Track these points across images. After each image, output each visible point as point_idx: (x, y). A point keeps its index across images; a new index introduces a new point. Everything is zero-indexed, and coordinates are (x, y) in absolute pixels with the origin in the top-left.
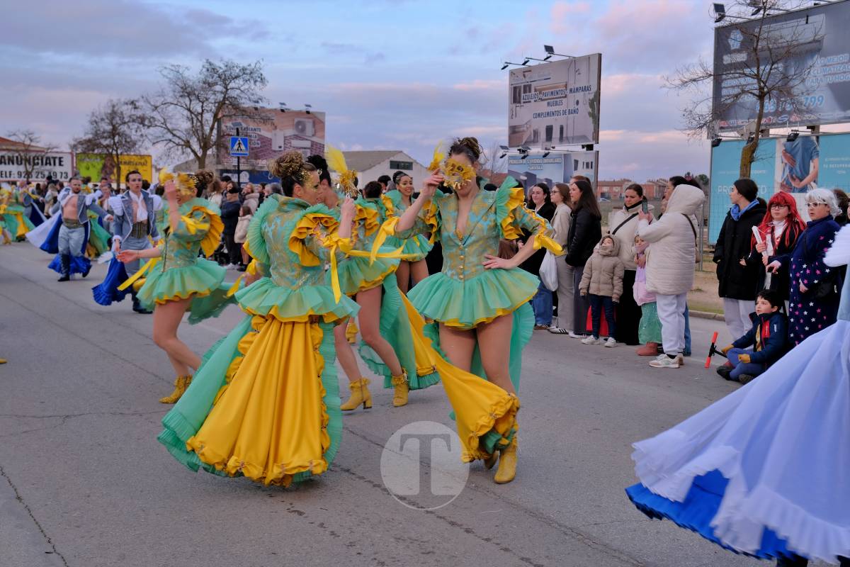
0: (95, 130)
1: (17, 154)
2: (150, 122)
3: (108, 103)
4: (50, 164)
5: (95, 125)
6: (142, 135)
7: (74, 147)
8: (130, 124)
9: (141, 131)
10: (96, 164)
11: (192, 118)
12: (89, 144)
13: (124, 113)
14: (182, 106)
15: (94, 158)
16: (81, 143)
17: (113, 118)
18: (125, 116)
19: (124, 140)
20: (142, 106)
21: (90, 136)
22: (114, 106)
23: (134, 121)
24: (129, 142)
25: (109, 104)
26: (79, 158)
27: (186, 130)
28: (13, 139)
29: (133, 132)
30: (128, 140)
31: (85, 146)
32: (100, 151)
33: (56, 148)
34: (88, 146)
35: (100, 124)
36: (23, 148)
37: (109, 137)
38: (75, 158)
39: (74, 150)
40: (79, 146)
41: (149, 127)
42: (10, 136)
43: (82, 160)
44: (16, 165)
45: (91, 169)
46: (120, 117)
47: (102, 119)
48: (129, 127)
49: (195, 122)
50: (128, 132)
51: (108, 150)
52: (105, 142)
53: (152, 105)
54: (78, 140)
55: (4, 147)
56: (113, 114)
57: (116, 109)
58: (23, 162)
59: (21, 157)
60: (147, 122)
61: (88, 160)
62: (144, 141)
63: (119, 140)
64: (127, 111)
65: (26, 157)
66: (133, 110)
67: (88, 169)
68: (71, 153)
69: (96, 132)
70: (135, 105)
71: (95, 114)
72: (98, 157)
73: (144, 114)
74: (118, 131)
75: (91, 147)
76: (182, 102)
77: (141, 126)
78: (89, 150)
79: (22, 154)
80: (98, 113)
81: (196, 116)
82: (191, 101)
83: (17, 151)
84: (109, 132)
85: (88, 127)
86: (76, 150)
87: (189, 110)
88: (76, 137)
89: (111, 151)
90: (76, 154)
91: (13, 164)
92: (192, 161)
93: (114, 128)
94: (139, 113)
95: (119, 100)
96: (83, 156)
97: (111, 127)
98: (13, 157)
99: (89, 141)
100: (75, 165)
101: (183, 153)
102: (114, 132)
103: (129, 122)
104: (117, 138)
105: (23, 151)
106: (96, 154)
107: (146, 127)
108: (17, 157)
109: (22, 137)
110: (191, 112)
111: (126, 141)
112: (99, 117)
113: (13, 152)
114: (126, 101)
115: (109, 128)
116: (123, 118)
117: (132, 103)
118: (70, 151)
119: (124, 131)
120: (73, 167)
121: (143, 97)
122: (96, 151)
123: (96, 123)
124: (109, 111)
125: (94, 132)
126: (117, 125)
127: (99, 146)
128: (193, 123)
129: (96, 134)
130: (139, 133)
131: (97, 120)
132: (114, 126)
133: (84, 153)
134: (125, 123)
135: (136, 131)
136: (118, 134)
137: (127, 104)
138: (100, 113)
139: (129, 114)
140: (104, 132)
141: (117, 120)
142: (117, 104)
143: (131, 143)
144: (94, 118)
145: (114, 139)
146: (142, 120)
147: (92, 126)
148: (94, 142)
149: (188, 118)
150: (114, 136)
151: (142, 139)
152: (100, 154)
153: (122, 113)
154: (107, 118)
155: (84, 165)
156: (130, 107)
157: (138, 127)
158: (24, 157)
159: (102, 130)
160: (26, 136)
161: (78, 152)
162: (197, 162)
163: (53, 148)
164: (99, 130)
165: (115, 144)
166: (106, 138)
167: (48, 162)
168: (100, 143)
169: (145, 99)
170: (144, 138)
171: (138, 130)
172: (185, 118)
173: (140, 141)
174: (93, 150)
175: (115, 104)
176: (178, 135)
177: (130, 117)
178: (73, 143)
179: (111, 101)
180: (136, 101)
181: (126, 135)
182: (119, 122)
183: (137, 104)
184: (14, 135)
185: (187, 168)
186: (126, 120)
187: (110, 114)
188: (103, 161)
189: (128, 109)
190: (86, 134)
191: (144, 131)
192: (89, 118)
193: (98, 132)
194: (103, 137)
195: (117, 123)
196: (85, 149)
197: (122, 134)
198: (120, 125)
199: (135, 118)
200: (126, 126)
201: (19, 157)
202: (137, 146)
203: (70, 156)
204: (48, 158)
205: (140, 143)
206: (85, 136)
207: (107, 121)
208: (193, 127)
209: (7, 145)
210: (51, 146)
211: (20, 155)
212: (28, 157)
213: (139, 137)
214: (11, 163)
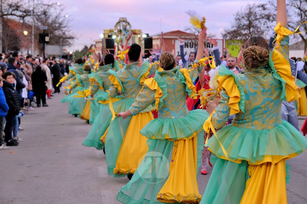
0: (238, 24)
1: (190, 41)
2: (273, 18)
3: (247, 6)
4: (210, 47)
5: (238, 21)
6: (268, 27)
7: (225, 36)
8: (260, 20)
9: (267, 24)
10: (238, 47)
11: (301, 14)
12: (234, 33)
13: (257, 13)
14: (295, 7)
15: (237, 42)
16: (229, 33)
17: (250, 16)
18: (257, 15)
19: (256, 30)
20: (269, 8)
21: (235, 28)
22: (250, 9)
23: (263, 18)
24: (259, 32)
25: (248, 8)
26: (228, 42)
27: (297, 22)
28: (188, 32)
29: (262, 24)
30: (259, 30)
31: (232, 35)
32: (241, 38)
33: (214, 36)
34: (233, 35)
35: (241, 21)
36: (194, 37)
37: (247, 29)
38: (224, 42)
39: (225, 38)
40: (228, 35)
41: (272, 21)
42: (186, 30)
43: (229, 44)
44: (189, 48)
45: (235, 49)
46: (254, 16)
47: (243, 17)
48: (259, 22)
49: (303, 16)
50: (259, 25)
51: (246, 37)
52: (244, 32)
53: (275, 7)
54: (228, 31)
55: (183, 37)
56: (250, 14)
57: (252, 10)
58: (194, 46)
59: (193, 43)
60: (271, 18)
61: (233, 43)
62: (269, 30)
63: (253, 30)
64: (259, 11)
65: (195, 43)
66: (263, 10)
67: (233, 49)
68: (223, 40)
69: (239, 26)
70: (264, 7)
71: (239, 14)
72: (239, 42)
73: (269, 13)
74: (253, 25)
75: (235, 35)
76: (295, 3)
77: (267, 21)
78: (234, 38)
79: (193, 41)
80: (240, 13)
81: (304, 12)
82: (301, 2)
83: (190, 39)
84: (247, 26)
85: (234, 23)
86: (226, 37)
87: (299, 8)
88: (227, 29)
89: (247, 37)
90: (226, 40)
91: (188, 47)
92: (300, 42)
93: (250, 23)
94: (266, 12)
95: (254, 5)
96: (230, 41)
97: (248, 22)
98: (188, 43)
99: (235, 31)
100: (224, 47)
101: (295, 37)
102: (250, 25)
103: (260, 18)
104: (251, 29)
105: (194, 39)
106: (239, 40)
107: (271, 21)
108: (190, 43)
109: (194, 30)
110: (301, 10)
111: (257, 31)
112: (241, 16)
113: (187, 40)
114: (259, 5)
115: (247, 23)
116: (256, 16)
117: (263, 6)
118: (222, 38)
119: (256, 24)
120: (223, 49)
121: (269, 2)
122: (238, 38)
123: (239, 20)
124: (248, 12)
125: (237, 25)
126: (252, 21)
127: (240, 34)
128: (302, 17)
129: (239, 27)
130: (266, 26)
131: (240, 18)
132: (250, 21)
133: (231, 39)
134: (257, 19)
135: (264, 24)
136: (253, 26)
137: (259, 7)
138: (241, 14)
139: (260, 13)
140: (243, 26)
141: (252, 17)
142: (253, 7)
143: (260, 32)
144: (238, 17)
145: (249, 30)
146: (268, 17)
147: (237, 22)
148: (237, 32)
149: (299, 14)
150: (250, 28)
151: (267, 29)
152: (241, 40)
153: (255, 13)
154: (246, 17)
155: (231, 47)
156: (261, 8)
157: (265, 22)
158: (194, 43)
159: (243, 24)
160: (196, 30)
161: (227, 39)
162: (304, 44)
163: (212, 37)
164: (241, 24)
165: (250, 33)
166: (245, 29)
167: (208, 45)
168: (241, 33)
169: (271, 3)
170: (269, 28)
171: (265, 24)
172: (297, 14)
173: (266, 30)
174: (237, 37)
175: (252, 7)
176: (291, 25)
177: (261, 15)
178: (224, 33)
179: (250, 5)
180: (265, 5)
181: (258, 27)
182: (253, 19)
183: (266, 7)
184: (189, 29)
185: (297, 47)
186: (258, 17)
187: (248, 14)
188: (242, 44)
189: (259, 10)
190: (233, 27)
191: (269, 24)
192: (235, 17)
193: (240, 26)
194: (243, 29)
195: (252, 20)
196: (232, 36)
197: (255, 26)
198: (254, 20)
199: (264, 16)
200: (258, 21)
201: (191, 43)
202: (264, 34)
203: (221, 41)
204: (208, 43)
205: (266, 32)
206: (232, 28)
207: (246, 18)
208: (302, 20)
209: (184, 36)
210: (211, 36)
211: (192, 41)
212: (196, 43)
213: (266, 28)
214: (186, 47)
